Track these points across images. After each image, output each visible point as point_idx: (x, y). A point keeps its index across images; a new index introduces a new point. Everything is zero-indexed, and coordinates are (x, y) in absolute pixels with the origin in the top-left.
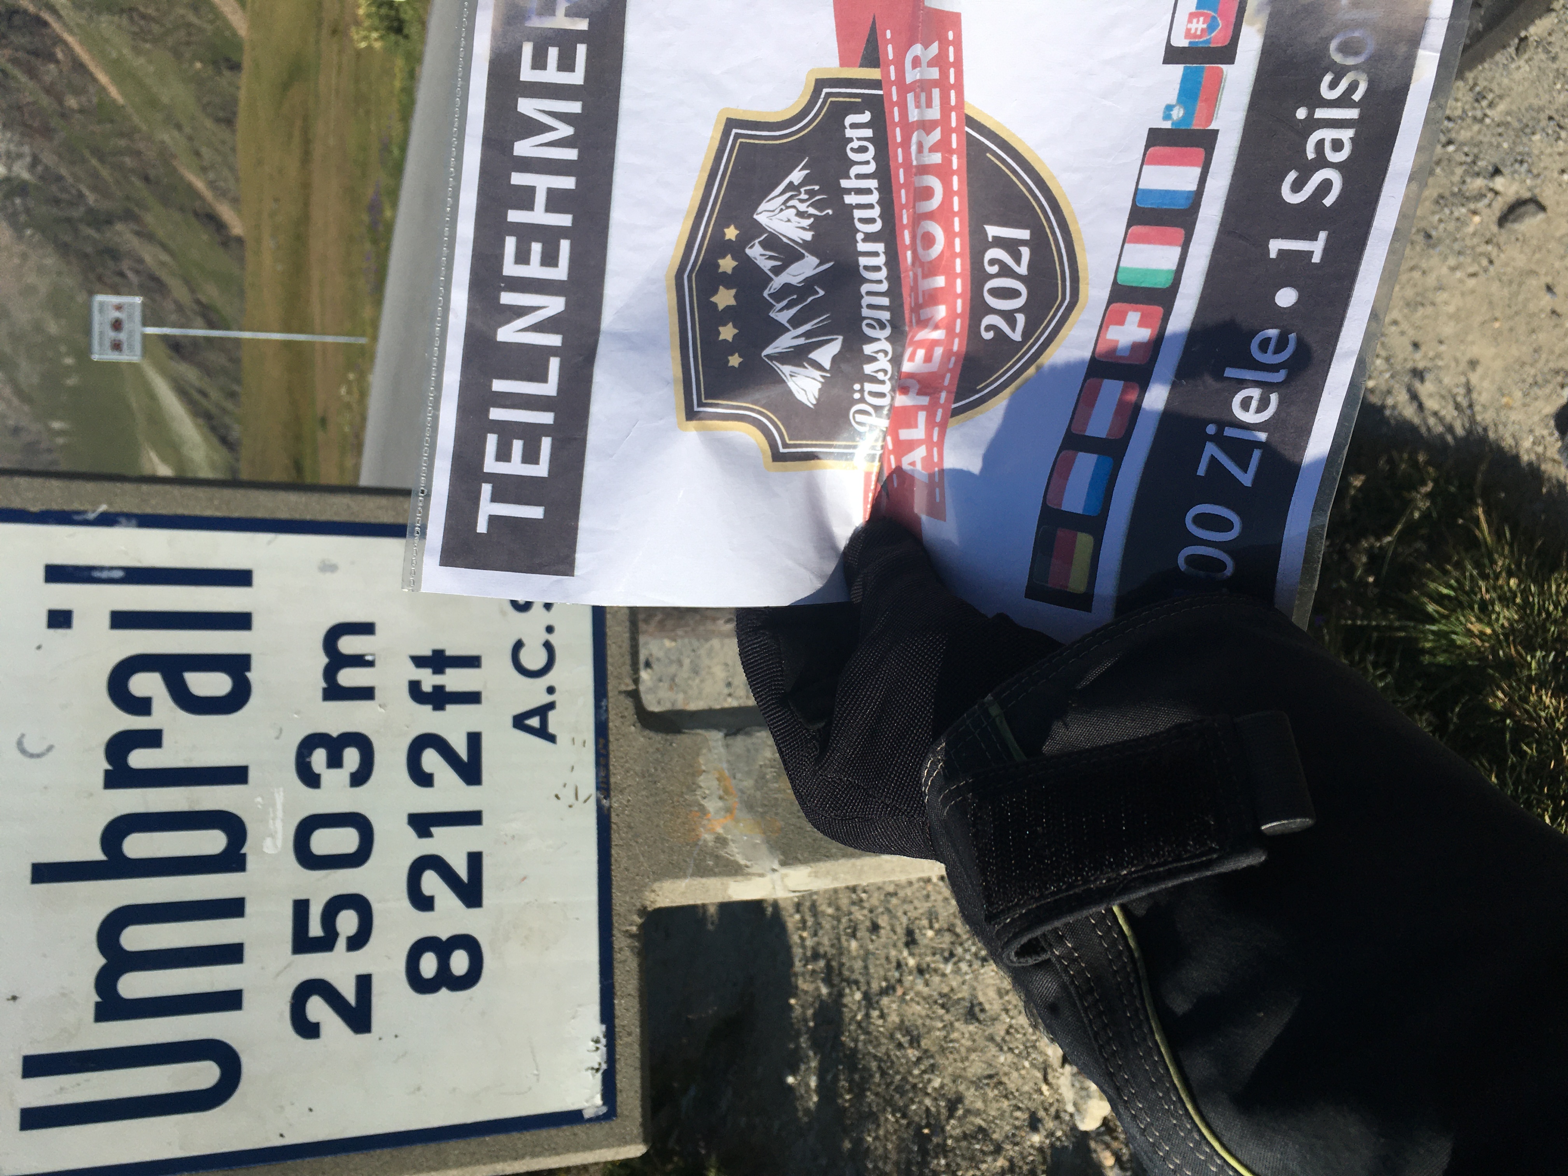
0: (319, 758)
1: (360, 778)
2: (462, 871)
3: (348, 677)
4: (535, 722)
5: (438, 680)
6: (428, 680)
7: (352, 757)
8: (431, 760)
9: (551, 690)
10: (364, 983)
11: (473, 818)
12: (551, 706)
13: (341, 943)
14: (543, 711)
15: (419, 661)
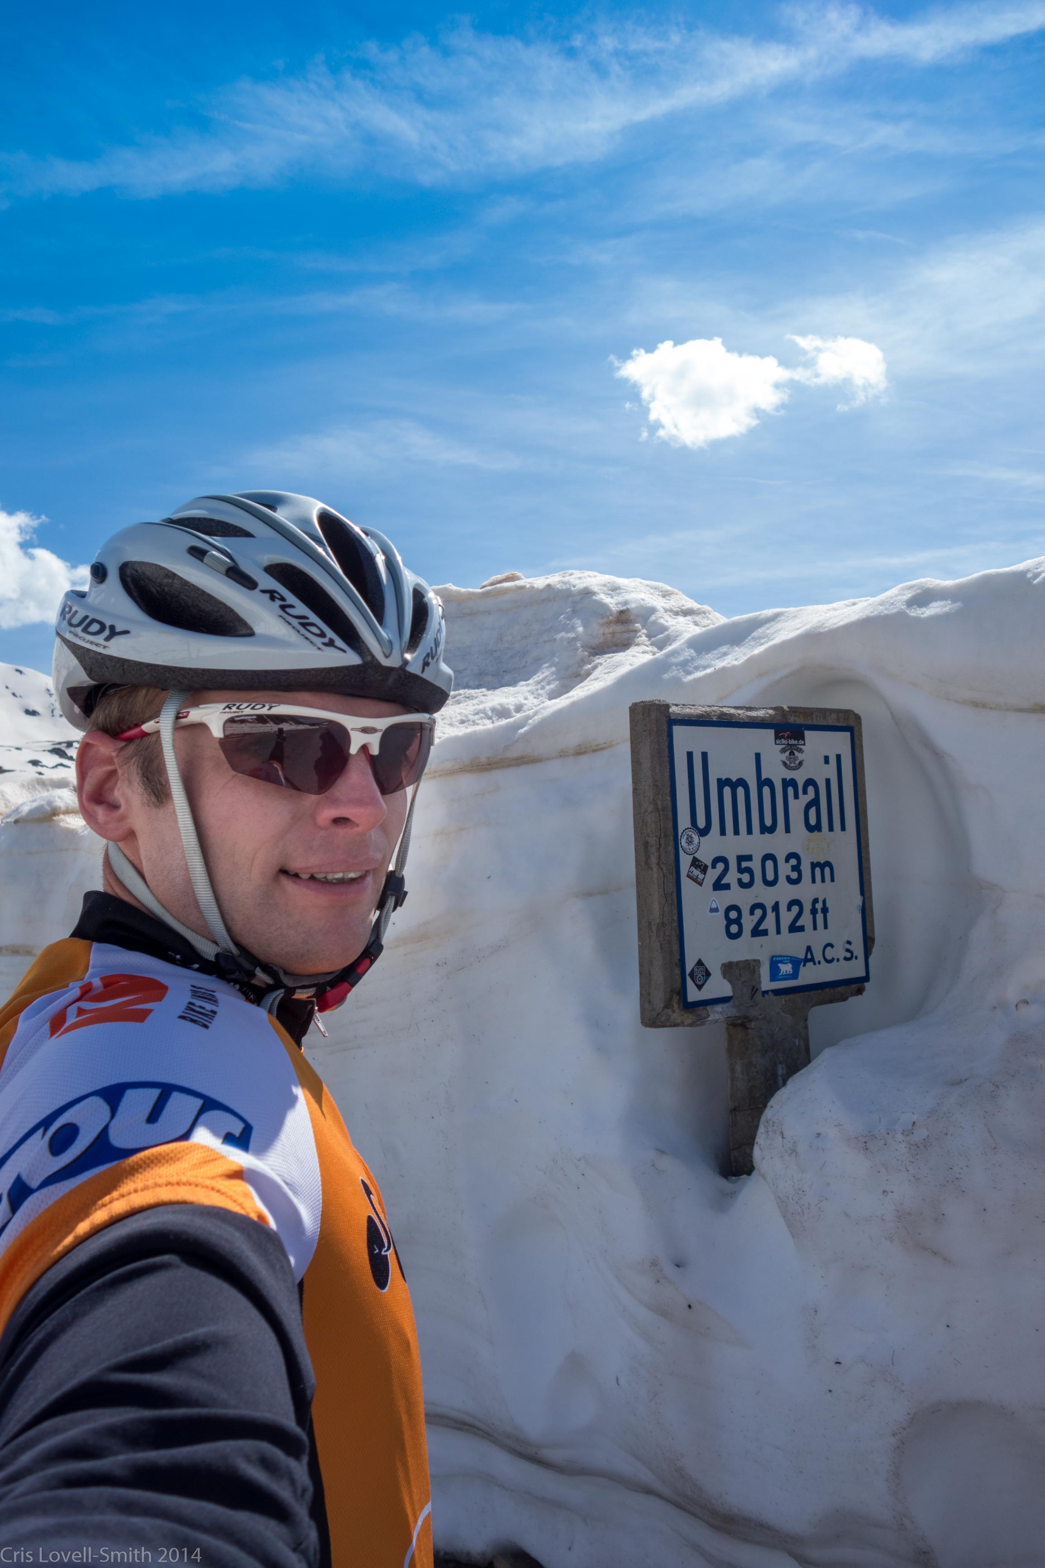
0: (793, 862)
1: (789, 880)
2: (762, 928)
3: (818, 871)
4: (809, 956)
5: (819, 911)
6: (819, 906)
7: (794, 875)
8: (795, 909)
9: (819, 962)
10: (727, 887)
11: (778, 932)
12: (815, 964)
13: (740, 876)
14: (812, 960)
15: (824, 902)
